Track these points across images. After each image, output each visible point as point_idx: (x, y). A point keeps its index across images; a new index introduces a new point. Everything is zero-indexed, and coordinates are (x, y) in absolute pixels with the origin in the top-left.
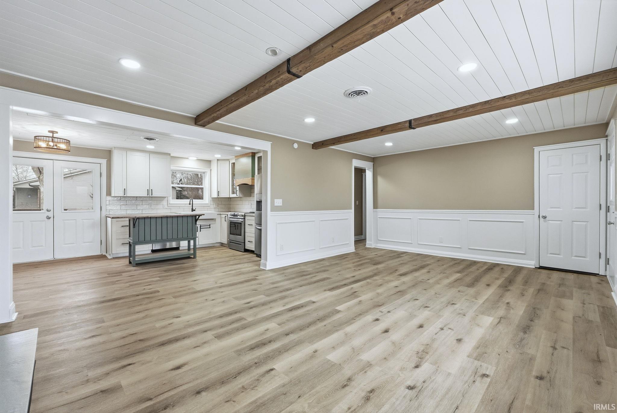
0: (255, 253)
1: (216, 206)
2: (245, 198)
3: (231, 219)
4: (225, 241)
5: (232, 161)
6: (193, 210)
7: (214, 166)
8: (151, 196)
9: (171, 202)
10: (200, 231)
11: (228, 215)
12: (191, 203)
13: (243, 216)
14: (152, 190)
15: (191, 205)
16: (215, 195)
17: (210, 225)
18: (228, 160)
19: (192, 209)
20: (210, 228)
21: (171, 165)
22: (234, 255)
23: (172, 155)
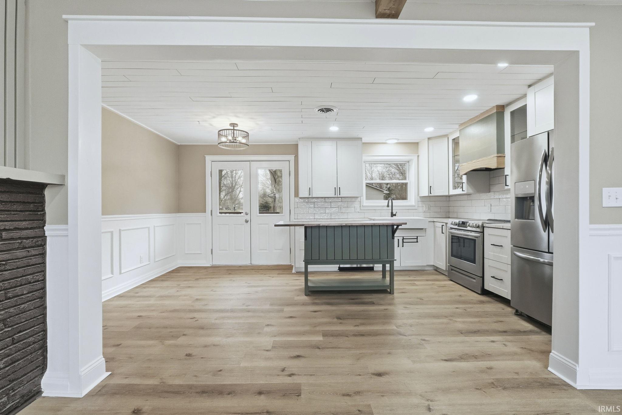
0: (512, 305)
1: (427, 210)
2: (478, 196)
3: (453, 231)
4: (442, 265)
5: (452, 137)
6: (393, 215)
7: (423, 149)
8: (339, 196)
9: (365, 204)
10: (403, 246)
11: (446, 223)
12: (390, 204)
13: (478, 227)
14: (340, 188)
15: (390, 208)
16: (425, 193)
17: (417, 238)
18: (446, 136)
19: (392, 213)
20: (417, 242)
21: (363, 155)
22: (463, 298)
23: (364, 140)
